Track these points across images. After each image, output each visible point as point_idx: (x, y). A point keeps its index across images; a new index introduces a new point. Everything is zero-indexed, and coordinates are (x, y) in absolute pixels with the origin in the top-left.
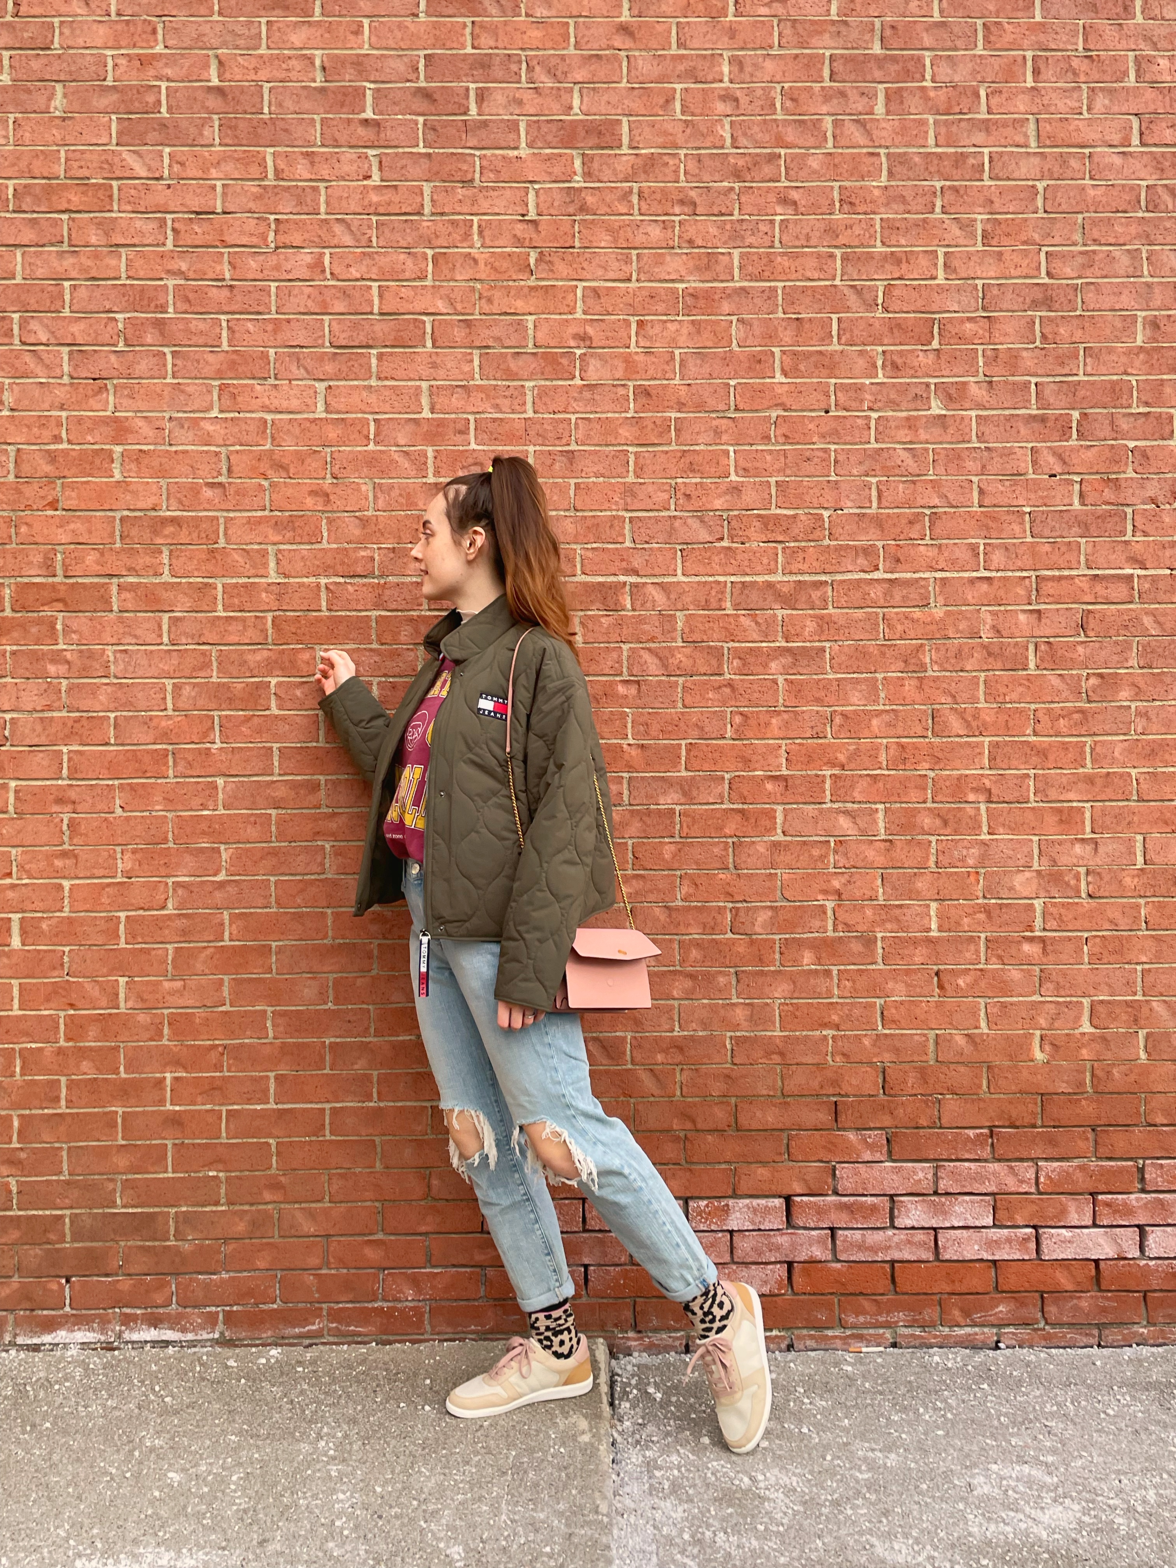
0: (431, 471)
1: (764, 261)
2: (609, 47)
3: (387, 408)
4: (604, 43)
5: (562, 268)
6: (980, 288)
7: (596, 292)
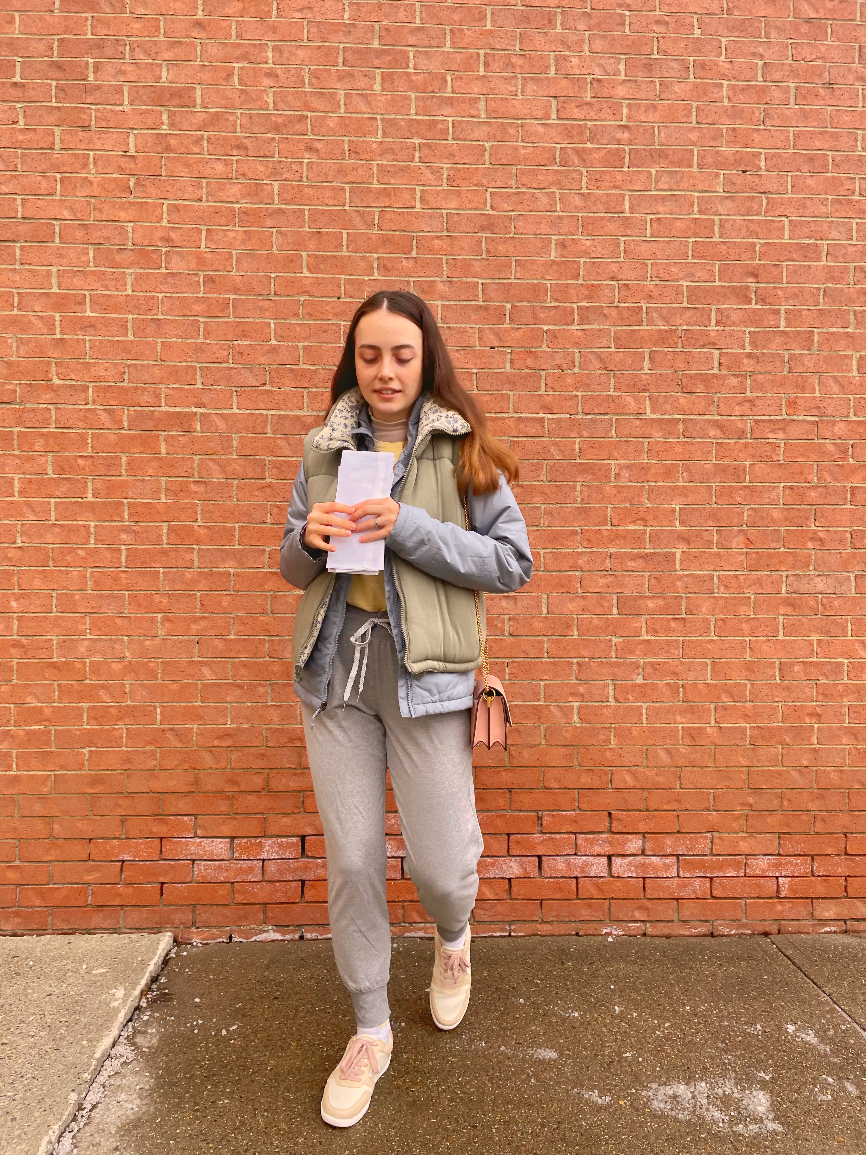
0: (58, 330)
1: (295, 191)
2: (188, 36)
3: (27, 284)
4: (184, 33)
5: (152, 190)
6: (445, 215)
7: (176, 208)
